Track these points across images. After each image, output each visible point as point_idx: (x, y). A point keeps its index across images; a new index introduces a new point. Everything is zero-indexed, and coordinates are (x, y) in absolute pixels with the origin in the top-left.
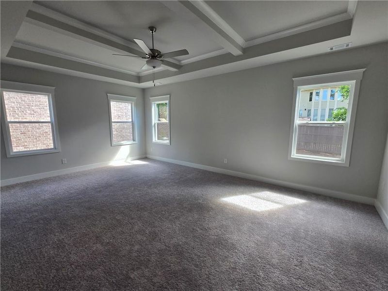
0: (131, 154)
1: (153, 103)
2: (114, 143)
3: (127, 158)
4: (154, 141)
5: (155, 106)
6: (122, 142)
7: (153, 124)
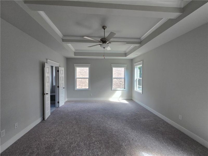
0: (122, 96)
1: (136, 67)
2: (113, 89)
3: (120, 97)
4: (135, 89)
5: (137, 69)
6: (118, 89)
7: (135, 80)
